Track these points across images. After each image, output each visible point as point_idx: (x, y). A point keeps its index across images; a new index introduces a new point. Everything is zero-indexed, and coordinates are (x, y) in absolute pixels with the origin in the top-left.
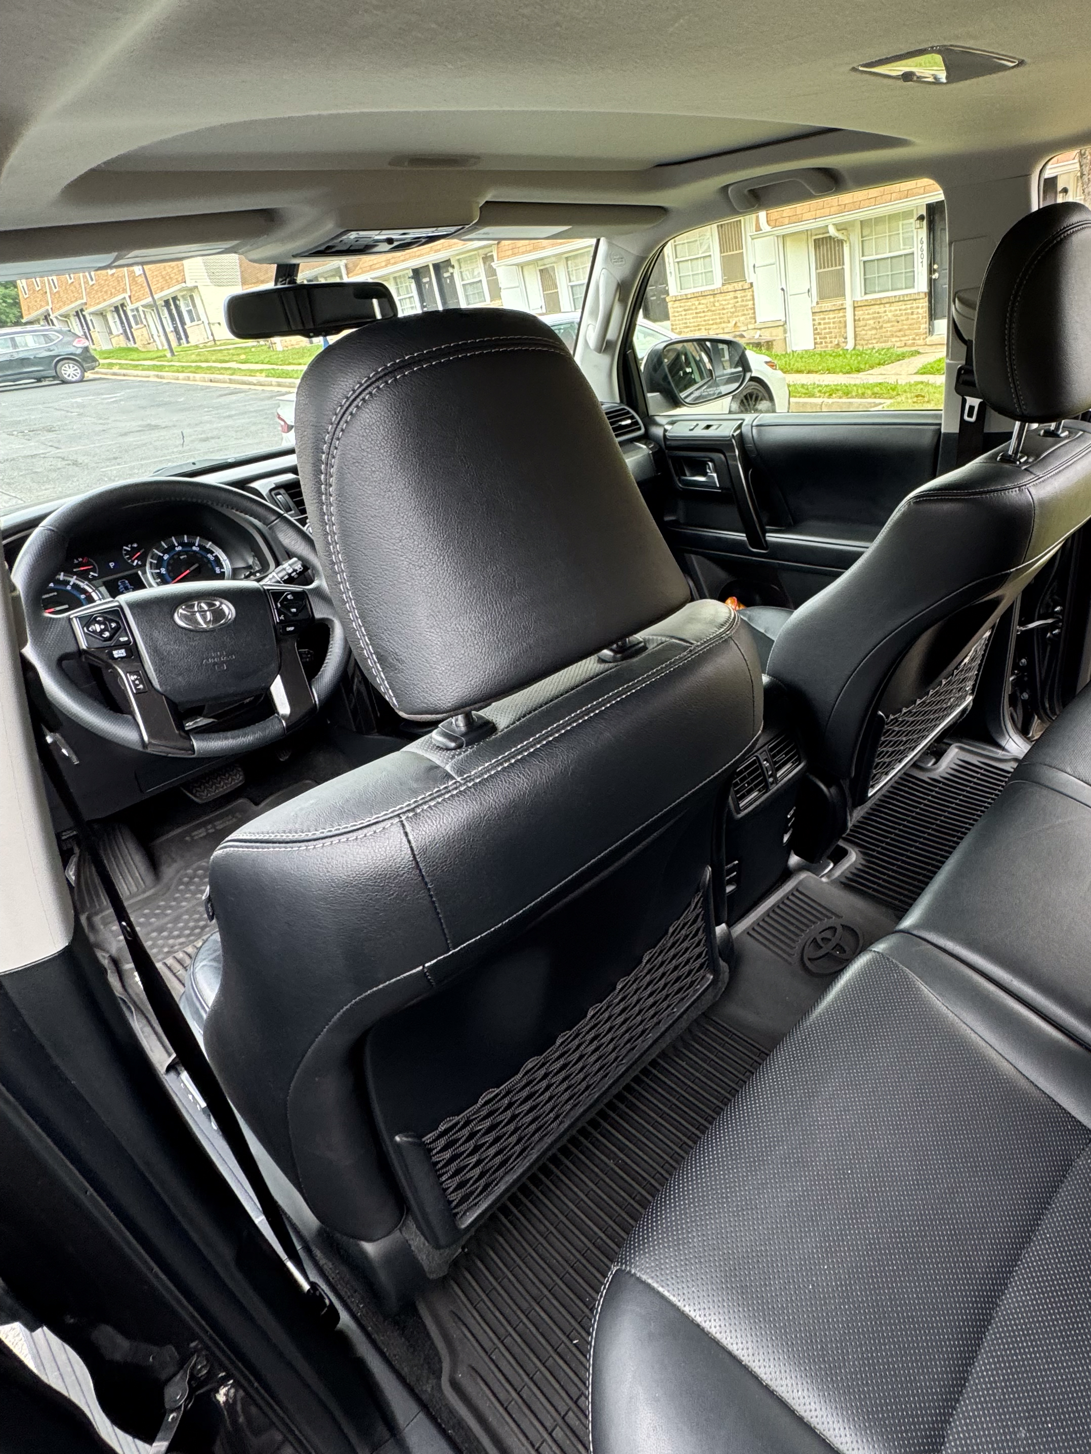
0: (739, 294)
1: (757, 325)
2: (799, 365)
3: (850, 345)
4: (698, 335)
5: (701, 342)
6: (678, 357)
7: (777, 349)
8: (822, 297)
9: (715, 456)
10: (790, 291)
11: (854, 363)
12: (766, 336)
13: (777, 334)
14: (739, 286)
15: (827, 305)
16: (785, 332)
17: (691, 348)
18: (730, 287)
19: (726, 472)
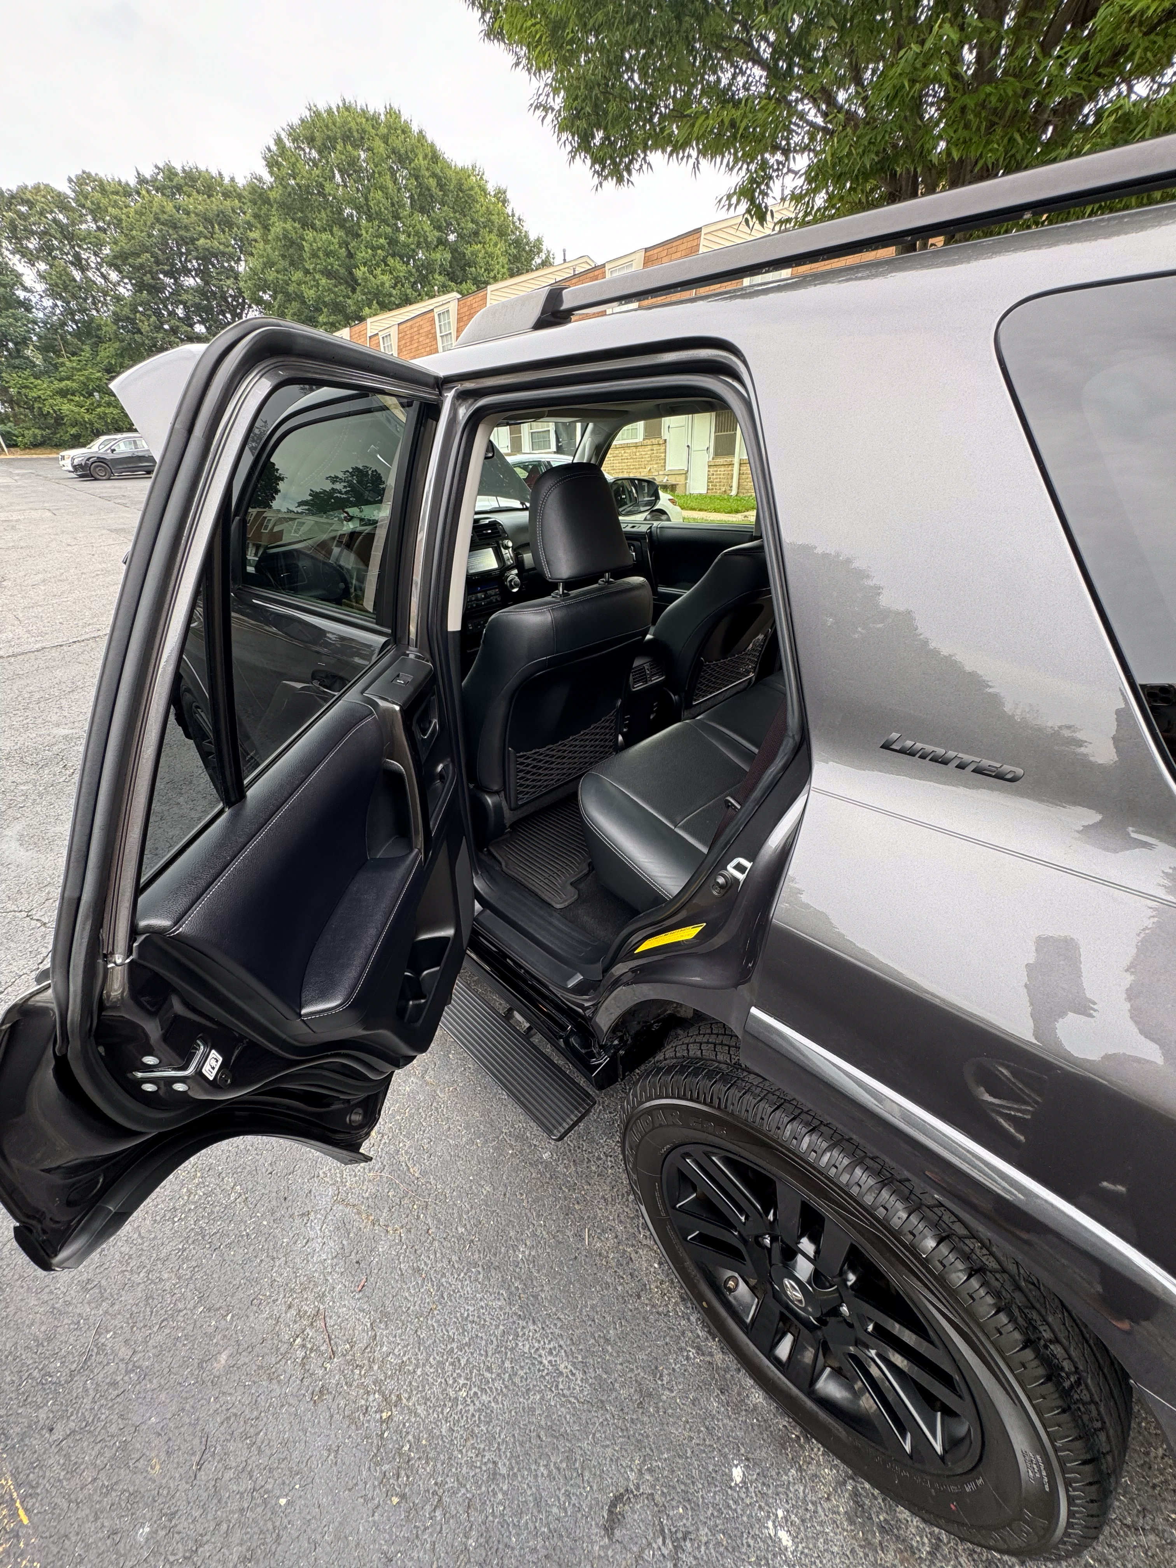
0: (655, 447)
1: (666, 472)
2: (693, 504)
3: (734, 493)
4: (632, 476)
5: (632, 480)
6: (618, 489)
7: (679, 491)
8: (717, 454)
9: (636, 543)
10: (694, 447)
11: (734, 506)
12: (672, 480)
13: (680, 480)
14: (655, 441)
15: (721, 460)
16: (686, 479)
17: (626, 483)
18: (649, 442)
19: (640, 552)
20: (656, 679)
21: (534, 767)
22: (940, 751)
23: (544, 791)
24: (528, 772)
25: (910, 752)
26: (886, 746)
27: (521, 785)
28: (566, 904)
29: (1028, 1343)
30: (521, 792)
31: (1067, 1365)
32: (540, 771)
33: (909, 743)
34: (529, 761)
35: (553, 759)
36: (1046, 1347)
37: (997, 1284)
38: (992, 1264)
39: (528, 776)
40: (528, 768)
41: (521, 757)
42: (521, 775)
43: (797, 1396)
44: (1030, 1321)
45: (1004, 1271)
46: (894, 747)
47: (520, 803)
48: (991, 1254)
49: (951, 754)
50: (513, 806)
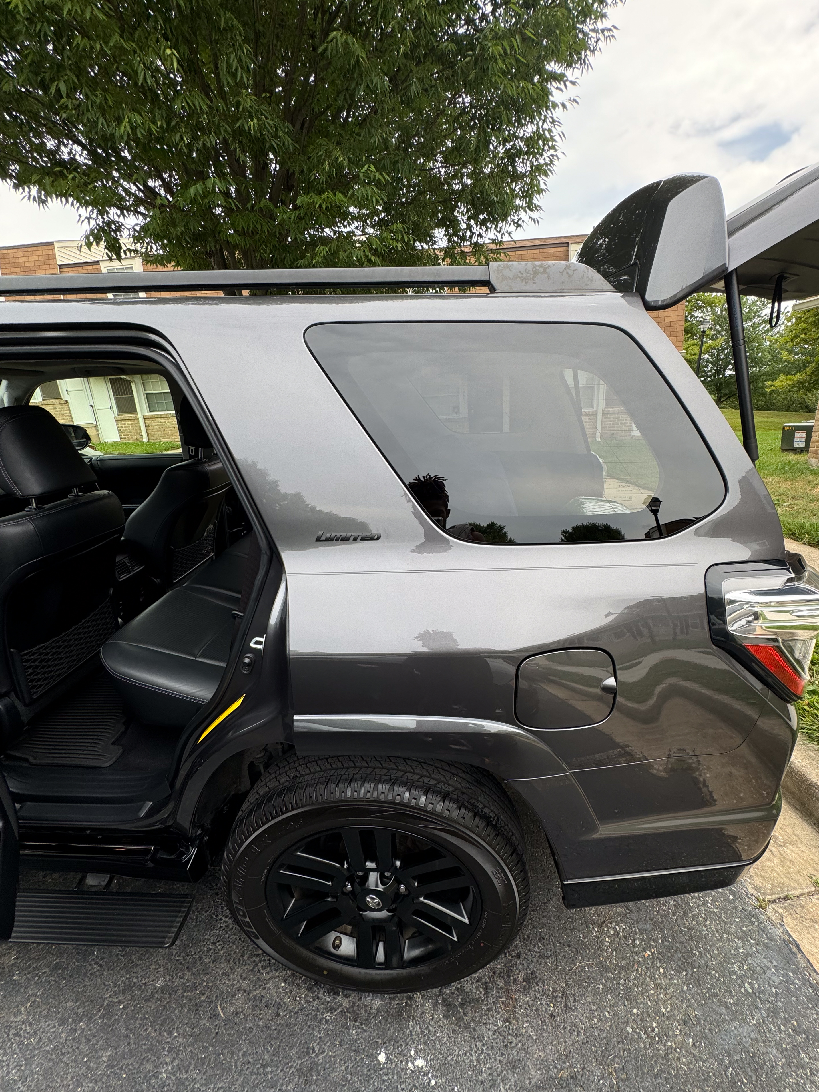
3: (145, 440)
8: (120, 411)
10: (97, 406)
14: (56, 401)
15: (125, 416)
20: (137, 570)
21: (42, 661)
22: (344, 534)
23: (58, 680)
24: (37, 667)
25: (329, 540)
26: (318, 540)
27: (32, 681)
28: (114, 759)
29: (475, 815)
30: (34, 687)
31: (492, 815)
32: (50, 663)
33: (328, 535)
34: (35, 657)
35: (60, 650)
36: (482, 811)
37: (456, 796)
38: (451, 789)
39: (38, 670)
40: (36, 663)
41: (26, 654)
42: (30, 670)
43: (397, 974)
44: (473, 805)
45: (456, 789)
46: (322, 539)
47: (35, 697)
48: (449, 785)
49: (349, 534)
50: (27, 701)
